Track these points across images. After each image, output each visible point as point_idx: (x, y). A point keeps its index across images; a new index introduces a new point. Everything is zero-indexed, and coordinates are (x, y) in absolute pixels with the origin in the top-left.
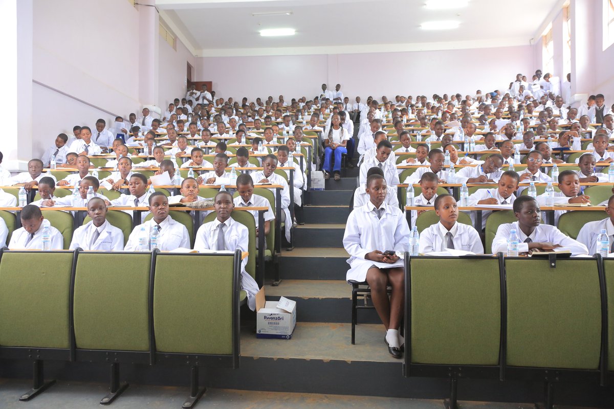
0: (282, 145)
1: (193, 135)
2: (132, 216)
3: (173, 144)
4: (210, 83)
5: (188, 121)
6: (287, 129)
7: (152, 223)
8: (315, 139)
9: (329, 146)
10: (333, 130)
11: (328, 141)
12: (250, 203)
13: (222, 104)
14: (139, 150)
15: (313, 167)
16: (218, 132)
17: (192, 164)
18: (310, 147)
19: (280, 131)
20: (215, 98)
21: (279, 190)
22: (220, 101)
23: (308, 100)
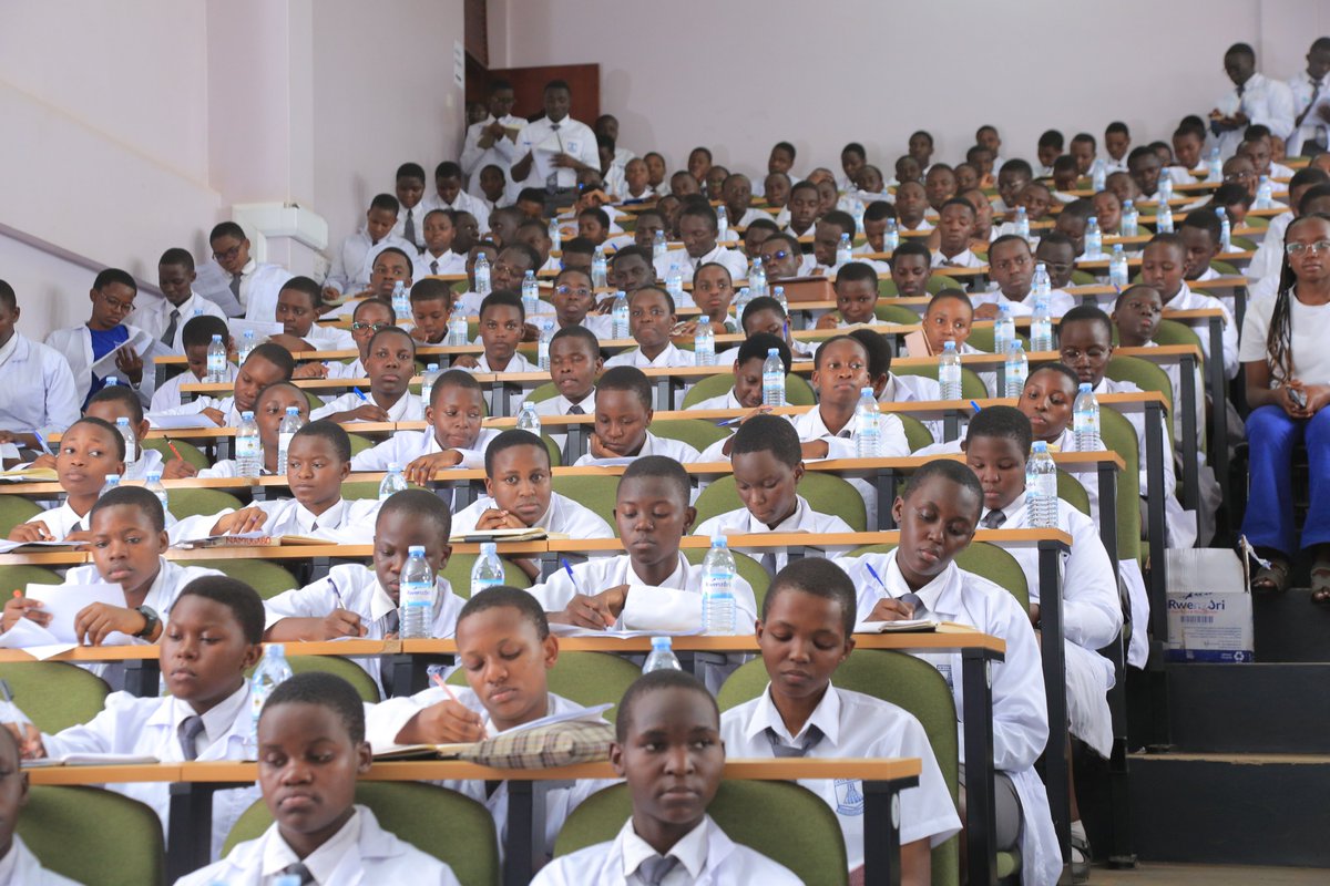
0: (994, 401)
1: (499, 363)
2: (164, 815)
3: (393, 412)
4: (589, 74)
5: (471, 284)
6: (1019, 309)
7: (271, 850)
8: (1187, 362)
9: (1273, 402)
10: (1298, 308)
11: (1264, 372)
12: (816, 735)
13: (654, 183)
14: (211, 448)
15: (1181, 527)
16: (632, 341)
17: (490, 519)
18: (1153, 411)
19: (979, 325)
20: (622, 157)
21: (979, 658)
22: (647, 168)
23: (1138, 139)
